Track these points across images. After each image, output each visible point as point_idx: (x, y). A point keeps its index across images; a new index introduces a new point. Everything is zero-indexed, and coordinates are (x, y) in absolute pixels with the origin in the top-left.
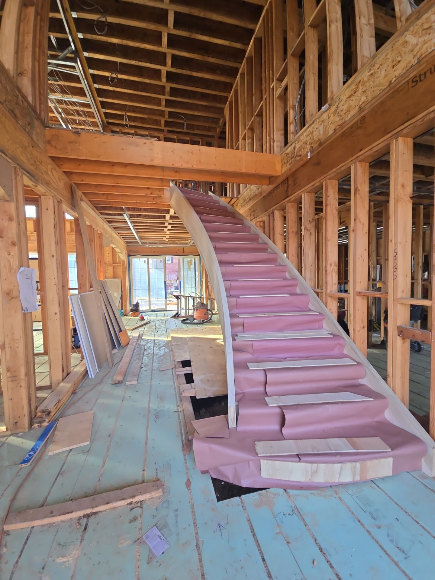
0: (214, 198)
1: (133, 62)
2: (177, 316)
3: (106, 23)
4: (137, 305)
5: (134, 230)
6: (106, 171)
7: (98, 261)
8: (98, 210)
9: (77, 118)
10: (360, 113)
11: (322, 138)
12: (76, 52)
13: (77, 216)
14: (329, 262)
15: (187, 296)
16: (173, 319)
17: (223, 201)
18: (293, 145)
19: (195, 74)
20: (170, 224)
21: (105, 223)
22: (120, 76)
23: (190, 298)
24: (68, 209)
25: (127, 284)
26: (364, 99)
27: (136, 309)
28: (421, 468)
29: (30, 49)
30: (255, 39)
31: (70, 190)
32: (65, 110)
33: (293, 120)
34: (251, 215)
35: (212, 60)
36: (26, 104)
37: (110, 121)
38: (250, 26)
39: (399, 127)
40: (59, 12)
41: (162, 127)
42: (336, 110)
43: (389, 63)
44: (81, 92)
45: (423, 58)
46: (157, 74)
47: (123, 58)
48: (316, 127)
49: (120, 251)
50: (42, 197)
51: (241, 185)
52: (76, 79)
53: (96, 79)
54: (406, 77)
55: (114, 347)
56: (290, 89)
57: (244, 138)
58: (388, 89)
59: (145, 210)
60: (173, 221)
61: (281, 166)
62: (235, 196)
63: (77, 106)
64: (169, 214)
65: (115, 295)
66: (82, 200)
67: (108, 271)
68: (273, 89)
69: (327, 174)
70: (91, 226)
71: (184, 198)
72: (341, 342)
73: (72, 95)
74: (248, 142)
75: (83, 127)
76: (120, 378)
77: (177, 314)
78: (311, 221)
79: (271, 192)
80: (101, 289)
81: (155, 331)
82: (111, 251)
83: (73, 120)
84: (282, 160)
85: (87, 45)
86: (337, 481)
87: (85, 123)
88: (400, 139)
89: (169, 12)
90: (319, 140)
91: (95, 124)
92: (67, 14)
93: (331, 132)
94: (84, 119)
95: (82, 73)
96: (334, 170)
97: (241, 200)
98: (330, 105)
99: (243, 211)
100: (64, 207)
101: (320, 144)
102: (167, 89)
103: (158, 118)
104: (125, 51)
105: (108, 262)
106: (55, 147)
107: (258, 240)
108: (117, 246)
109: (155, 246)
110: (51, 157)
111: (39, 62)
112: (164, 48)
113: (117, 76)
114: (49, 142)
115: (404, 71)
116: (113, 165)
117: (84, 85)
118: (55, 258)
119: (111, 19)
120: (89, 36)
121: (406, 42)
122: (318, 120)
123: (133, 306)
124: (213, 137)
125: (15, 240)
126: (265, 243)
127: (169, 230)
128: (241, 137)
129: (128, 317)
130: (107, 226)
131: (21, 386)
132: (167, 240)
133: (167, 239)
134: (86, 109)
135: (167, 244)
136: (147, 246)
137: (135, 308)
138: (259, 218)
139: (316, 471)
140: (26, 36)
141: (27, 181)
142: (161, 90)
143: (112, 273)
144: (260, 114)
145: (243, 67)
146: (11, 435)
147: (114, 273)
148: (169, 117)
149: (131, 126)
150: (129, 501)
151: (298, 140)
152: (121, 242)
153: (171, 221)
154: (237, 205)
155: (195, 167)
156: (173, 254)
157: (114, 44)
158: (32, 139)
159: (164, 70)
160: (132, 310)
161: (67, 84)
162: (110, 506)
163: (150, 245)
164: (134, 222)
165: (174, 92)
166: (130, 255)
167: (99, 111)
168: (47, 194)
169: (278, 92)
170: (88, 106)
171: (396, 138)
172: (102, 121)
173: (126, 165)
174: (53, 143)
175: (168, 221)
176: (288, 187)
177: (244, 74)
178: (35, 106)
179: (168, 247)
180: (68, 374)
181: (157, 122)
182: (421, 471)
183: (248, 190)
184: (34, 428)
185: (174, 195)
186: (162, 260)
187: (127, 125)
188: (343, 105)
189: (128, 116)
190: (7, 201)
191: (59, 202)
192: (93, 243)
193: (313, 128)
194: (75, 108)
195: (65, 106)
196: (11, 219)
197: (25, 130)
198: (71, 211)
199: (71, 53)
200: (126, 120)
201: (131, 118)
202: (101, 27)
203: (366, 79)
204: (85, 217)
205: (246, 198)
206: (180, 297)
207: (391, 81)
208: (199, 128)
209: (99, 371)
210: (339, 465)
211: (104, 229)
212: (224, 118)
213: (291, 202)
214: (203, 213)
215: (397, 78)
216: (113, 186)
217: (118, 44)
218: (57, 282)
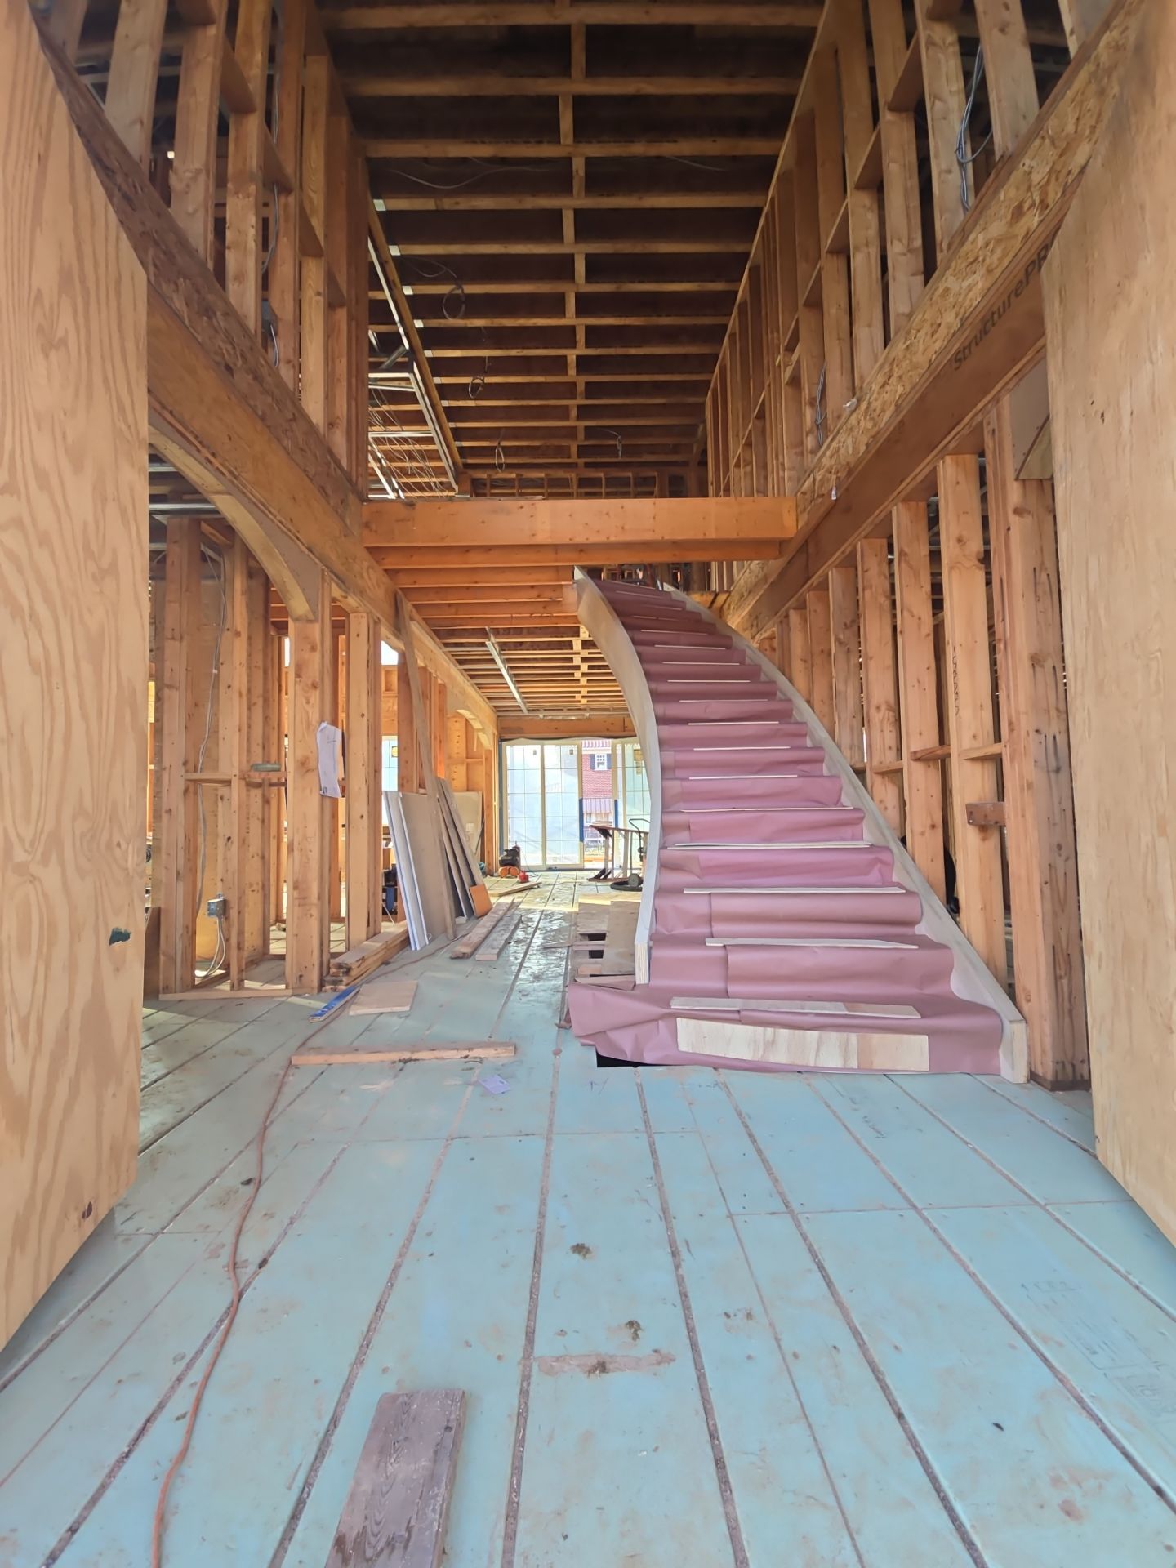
0: (674, 597)
1: (514, 352)
2: (603, 875)
3: (464, 299)
4: (515, 852)
5: (511, 677)
6: (454, 562)
7: (435, 738)
8: (440, 638)
9: (407, 464)
10: (897, 416)
11: (852, 460)
12: (412, 353)
13: (403, 648)
14: (875, 701)
15: (629, 831)
16: (594, 883)
17: (695, 601)
18: (812, 476)
19: (633, 351)
20: (584, 660)
21: (452, 665)
22: (488, 380)
23: (634, 834)
24: (390, 636)
25: (495, 804)
26: (900, 389)
27: (511, 860)
28: (999, 1069)
29: (345, 383)
30: (750, 270)
31: (393, 603)
32: (390, 457)
33: (812, 427)
34: (752, 626)
35: (665, 321)
36: (339, 472)
37: (470, 461)
38: (739, 248)
39: (943, 440)
40: (382, 289)
41: (574, 459)
42: (868, 408)
43: (926, 329)
44: (418, 419)
45: (967, 318)
46: (560, 364)
47: (496, 348)
48: (842, 440)
49: (481, 727)
50: (352, 615)
51: (735, 563)
52: (411, 398)
53: (444, 391)
54: (948, 353)
55: (460, 913)
56: (804, 365)
57: (738, 465)
58: (928, 373)
59: (531, 632)
60: (589, 653)
61: (795, 518)
62: (725, 589)
63: (408, 444)
64: (578, 636)
65: (470, 829)
66: (412, 619)
67: (455, 776)
68: (779, 366)
69: (861, 529)
70: (425, 669)
71: (603, 600)
72: (884, 856)
73: (401, 426)
74: (745, 473)
75: (418, 480)
76: (467, 950)
77: (603, 872)
78: (848, 623)
79: (783, 573)
80: (440, 794)
81: (551, 897)
82: (464, 730)
83: (401, 469)
84: (797, 506)
85: (430, 338)
86: (812, 1064)
87: (421, 471)
88: (948, 459)
89: (576, 257)
90: (848, 463)
91: (441, 472)
92: (396, 291)
93: (863, 449)
94: (421, 464)
95: (421, 385)
96: (871, 519)
97: (735, 596)
98: (859, 401)
99: (739, 620)
100: (384, 631)
101: (850, 472)
102: (581, 388)
103: (564, 443)
104: (497, 337)
105: (455, 756)
106: (376, 532)
107: (759, 676)
108: (474, 714)
109: (559, 716)
110: (368, 548)
111: (356, 400)
112: (570, 318)
113: (483, 380)
114: (367, 525)
115: (946, 342)
116: (468, 551)
117: (423, 406)
118: (365, 718)
119: (471, 289)
120: (435, 323)
121: (947, 290)
122: (845, 428)
123: (505, 853)
124: (685, 464)
125: (318, 680)
126: (773, 682)
127: (584, 674)
128: (732, 464)
129: (493, 878)
130: (455, 671)
131: (311, 916)
132: (584, 701)
133: (583, 697)
134: (425, 447)
135: (585, 709)
136: (541, 716)
137: (509, 858)
138: (765, 631)
139: (773, 1042)
140: (337, 361)
141: (336, 592)
142: (570, 390)
143: (464, 779)
144: (761, 416)
145: (733, 322)
146: (292, 995)
147: (468, 779)
148: (587, 437)
149: (509, 466)
150: (466, 1053)
151: (819, 464)
152: (485, 708)
153: (585, 653)
154: (729, 608)
155: (613, 539)
156: (603, 734)
157: (478, 329)
158: (345, 524)
159: (571, 355)
160: (503, 863)
161: (394, 408)
162: (437, 1054)
163: (546, 713)
164: (509, 660)
165: (592, 390)
166: (502, 739)
167: (448, 447)
168: (360, 609)
169: (786, 375)
170: (430, 441)
171: (943, 458)
172: (454, 463)
173: (488, 549)
174: (374, 527)
175: (578, 653)
176: (807, 560)
177: (735, 334)
178: (351, 472)
179: (588, 719)
180: (375, 934)
181: (563, 451)
182: (999, 1075)
183: (747, 574)
184: (326, 991)
185: (585, 597)
186: (575, 748)
187: (500, 465)
188: (876, 400)
189: (504, 448)
190: (310, 621)
191: (375, 623)
192: (428, 702)
193: (839, 442)
194: (406, 447)
195: (388, 447)
196: (313, 649)
197: (337, 512)
198: (394, 639)
199: (403, 357)
200: (499, 455)
201: (508, 451)
202: (454, 305)
203: (901, 356)
204: (416, 651)
205: (744, 590)
206: (611, 832)
207: (930, 361)
208: (652, 449)
209: (430, 942)
210: (815, 1034)
211: (450, 676)
212: (704, 422)
213: (814, 589)
214: (638, 628)
215: (939, 353)
216: (468, 588)
217: (485, 328)
218: (366, 760)
